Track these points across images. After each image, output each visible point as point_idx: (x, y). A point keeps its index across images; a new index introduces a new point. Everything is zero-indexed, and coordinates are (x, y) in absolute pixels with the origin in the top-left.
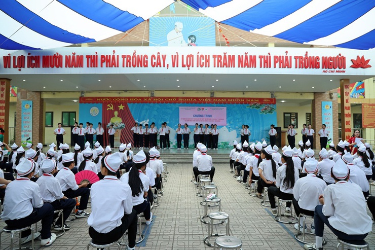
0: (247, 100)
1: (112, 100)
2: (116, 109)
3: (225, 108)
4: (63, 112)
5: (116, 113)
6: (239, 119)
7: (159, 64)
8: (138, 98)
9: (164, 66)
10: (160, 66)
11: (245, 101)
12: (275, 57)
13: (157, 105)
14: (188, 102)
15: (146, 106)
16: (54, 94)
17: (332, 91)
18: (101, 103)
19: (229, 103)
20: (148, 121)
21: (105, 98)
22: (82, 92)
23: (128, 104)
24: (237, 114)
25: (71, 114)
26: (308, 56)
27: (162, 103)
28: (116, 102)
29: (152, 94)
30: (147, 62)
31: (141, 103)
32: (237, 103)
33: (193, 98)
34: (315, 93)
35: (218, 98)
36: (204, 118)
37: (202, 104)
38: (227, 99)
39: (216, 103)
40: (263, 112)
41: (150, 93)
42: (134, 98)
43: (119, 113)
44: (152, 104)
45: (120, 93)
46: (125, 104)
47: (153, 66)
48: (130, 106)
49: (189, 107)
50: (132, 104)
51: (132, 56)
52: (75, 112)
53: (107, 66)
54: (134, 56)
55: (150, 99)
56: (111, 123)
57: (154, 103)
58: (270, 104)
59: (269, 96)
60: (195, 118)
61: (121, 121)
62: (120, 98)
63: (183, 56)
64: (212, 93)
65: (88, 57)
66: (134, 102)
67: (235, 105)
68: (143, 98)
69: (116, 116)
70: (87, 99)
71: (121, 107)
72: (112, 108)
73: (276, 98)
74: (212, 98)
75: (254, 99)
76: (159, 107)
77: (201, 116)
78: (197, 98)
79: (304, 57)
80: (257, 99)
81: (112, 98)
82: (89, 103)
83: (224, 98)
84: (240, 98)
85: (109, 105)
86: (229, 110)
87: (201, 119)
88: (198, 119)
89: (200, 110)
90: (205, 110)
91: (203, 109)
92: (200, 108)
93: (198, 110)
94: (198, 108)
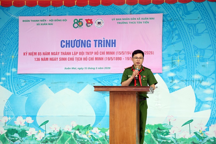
3: (159, 17)
6: (203, 51)
14: (45, 4)
24: (198, 34)
36: (93, 49)
37: (88, 8)
49: (48, 18)
60: (65, 50)
86: (172, 23)
87: (85, 53)
88: (76, 53)
89: (81, 24)
90: (95, 24)
91: (89, 21)
92: (80, 20)
93: (76, 25)
94: (76, 21)
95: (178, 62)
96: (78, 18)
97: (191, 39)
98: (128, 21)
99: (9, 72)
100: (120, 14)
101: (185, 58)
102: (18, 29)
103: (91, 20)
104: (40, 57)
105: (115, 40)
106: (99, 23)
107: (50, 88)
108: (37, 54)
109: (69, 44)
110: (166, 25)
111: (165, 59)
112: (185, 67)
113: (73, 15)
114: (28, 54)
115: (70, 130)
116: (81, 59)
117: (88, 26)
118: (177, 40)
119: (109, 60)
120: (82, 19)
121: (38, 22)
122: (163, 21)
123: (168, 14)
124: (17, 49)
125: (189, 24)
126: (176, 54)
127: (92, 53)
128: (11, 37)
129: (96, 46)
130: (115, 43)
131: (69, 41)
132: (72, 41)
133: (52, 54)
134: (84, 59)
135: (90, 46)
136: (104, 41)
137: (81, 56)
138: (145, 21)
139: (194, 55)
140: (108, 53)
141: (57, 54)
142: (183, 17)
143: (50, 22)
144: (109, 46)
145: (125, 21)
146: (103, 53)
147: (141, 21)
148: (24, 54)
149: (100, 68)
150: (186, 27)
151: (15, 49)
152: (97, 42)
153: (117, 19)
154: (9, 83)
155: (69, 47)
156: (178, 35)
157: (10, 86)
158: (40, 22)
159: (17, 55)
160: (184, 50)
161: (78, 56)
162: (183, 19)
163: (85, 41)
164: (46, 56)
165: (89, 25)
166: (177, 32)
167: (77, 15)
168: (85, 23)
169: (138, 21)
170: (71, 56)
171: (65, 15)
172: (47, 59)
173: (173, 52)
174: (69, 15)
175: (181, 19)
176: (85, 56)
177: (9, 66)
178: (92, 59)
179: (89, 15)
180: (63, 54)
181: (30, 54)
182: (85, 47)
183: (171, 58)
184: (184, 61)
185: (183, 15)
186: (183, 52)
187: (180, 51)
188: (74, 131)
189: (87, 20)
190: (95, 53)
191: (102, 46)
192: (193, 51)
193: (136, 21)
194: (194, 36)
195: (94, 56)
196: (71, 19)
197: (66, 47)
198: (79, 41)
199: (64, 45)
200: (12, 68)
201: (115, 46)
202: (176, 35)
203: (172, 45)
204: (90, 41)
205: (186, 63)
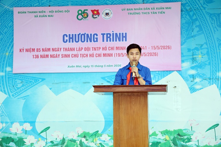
36: (100, 43)
49: (47, 9)
60: (68, 45)
86: (191, 13)
87: (91, 49)
88: (80, 49)
89: (85, 16)
90: (103, 15)
91: (95, 12)
92: (84, 10)
93: (80, 17)
94: (80, 12)
95: (199, 57)
96: (83, 8)
97: (214, 31)
98: (140, 11)
99: (2, 71)
100: (130, 4)
101: (208, 53)
102: (13, 22)
103: (97, 11)
104: (39, 54)
105: (126, 34)
106: (107, 14)
107: (50, 89)
108: (36, 50)
109: (72, 38)
110: (184, 16)
111: (184, 54)
112: (207, 63)
113: (77, 5)
114: (25, 50)
115: (75, 138)
116: (87, 55)
117: (95, 18)
118: (198, 32)
119: (119, 56)
120: (87, 10)
121: (36, 14)
122: (182, 11)
123: (187, 3)
124: (11, 45)
125: (211, 14)
126: (196, 49)
127: (100, 48)
128: (4, 31)
129: (103, 41)
130: (126, 37)
131: (73, 35)
132: (75, 35)
133: (53, 50)
134: (90, 55)
135: (97, 41)
136: (113, 34)
137: (86, 52)
138: (160, 10)
139: (218, 49)
140: (117, 48)
141: (58, 50)
142: (205, 6)
143: (51, 14)
144: (120, 40)
145: (137, 11)
146: (112, 48)
147: (155, 11)
148: (20, 51)
149: (109, 66)
150: (208, 18)
151: (10, 45)
152: (105, 36)
153: (128, 10)
154: (3, 84)
155: (73, 42)
156: (199, 26)
157: (4, 88)
158: (39, 14)
159: (11, 51)
160: (206, 43)
161: (83, 52)
162: (205, 8)
163: (91, 35)
164: (46, 53)
165: (95, 16)
166: (197, 23)
167: (81, 5)
168: (90, 14)
169: (152, 11)
170: (75, 52)
171: (68, 5)
172: (47, 56)
173: (193, 46)
174: (72, 5)
175: (202, 8)
176: (91, 52)
177: (3, 64)
178: (100, 55)
179: (95, 5)
180: (66, 49)
181: (27, 50)
182: (91, 41)
183: (191, 53)
184: (206, 56)
185: (204, 3)
186: (205, 46)
187: (202, 45)
188: (80, 139)
189: (93, 11)
190: (103, 49)
191: (110, 41)
192: (217, 45)
193: (150, 11)
194: (218, 28)
195: (102, 52)
196: (74, 10)
197: (70, 42)
198: (84, 35)
199: (67, 40)
200: (6, 67)
201: (126, 40)
202: (196, 27)
203: (193, 39)
204: (97, 35)
205: (209, 59)
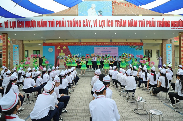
0: (129, 44)
1: (60, 44)
2: (62, 48)
3: (118, 48)
4: (33, 51)
5: (62, 51)
7: (87, 25)
8: (73, 43)
9: (90, 26)
10: (88, 26)
11: (128, 44)
12: (147, 21)
13: (83, 47)
14: (99, 45)
15: (77, 47)
16: (29, 41)
17: (171, 39)
18: (54, 45)
19: (119, 45)
20: (78, 54)
21: (56, 43)
22: (44, 40)
23: (68, 46)
24: (124, 51)
25: (37, 51)
26: (164, 21)
27: (86, 45)
28: (61, 45)
29: (80, 41)
30: (81, 24)
31: (75, 45)
32: (124, 45)
33: (101, 43)
34: (163, 40)
35: (114, 43)
36: (107, 53)
37: (106, 46)
38: (118, 43)
39: (113, 45)
40: (137, 49)
41: (79, 40)
42: (71, 43)
43: (63, 50)
44: (80, 46)
45: (63, 41)
46: (66, 46)
47: (84, 26)
48: (69, 47)
49: (99, 47)
50: (70, 46)
51: (72, 21)
52: (40, 50)
53: (59, 27)
54: (74, 21)
55: (79, 44)
56: (59, 56)
57: (81, 45)
58: (140, 45)
59: (139, 41)
61: (65, 55)
62: (64, 43)
63: (99, 21)
64: (111, 40)
65: (49, 22)
66: (71, 45)
67: (122, 46)
68: (75, 43)
69: (62, 52)
70: (46, 44)
71: (64, 48)
72: (60, 48)
73: (143, 42)
74: (111, 43)
75: (132, 43)
76: (84, 47)
77: (106, 52)
78: (103, 43)
79: (162, 21)
80: (133, 43)
81: (60, 43)
82: (48, 46)
83: (117, 43)
84: (125, 43)
85: (58, 47)
92: (105, 48)
100: (111, 47)
106: (108, 48)
125: (122, 49)
169: (114, 48)
171: (102, 47)
